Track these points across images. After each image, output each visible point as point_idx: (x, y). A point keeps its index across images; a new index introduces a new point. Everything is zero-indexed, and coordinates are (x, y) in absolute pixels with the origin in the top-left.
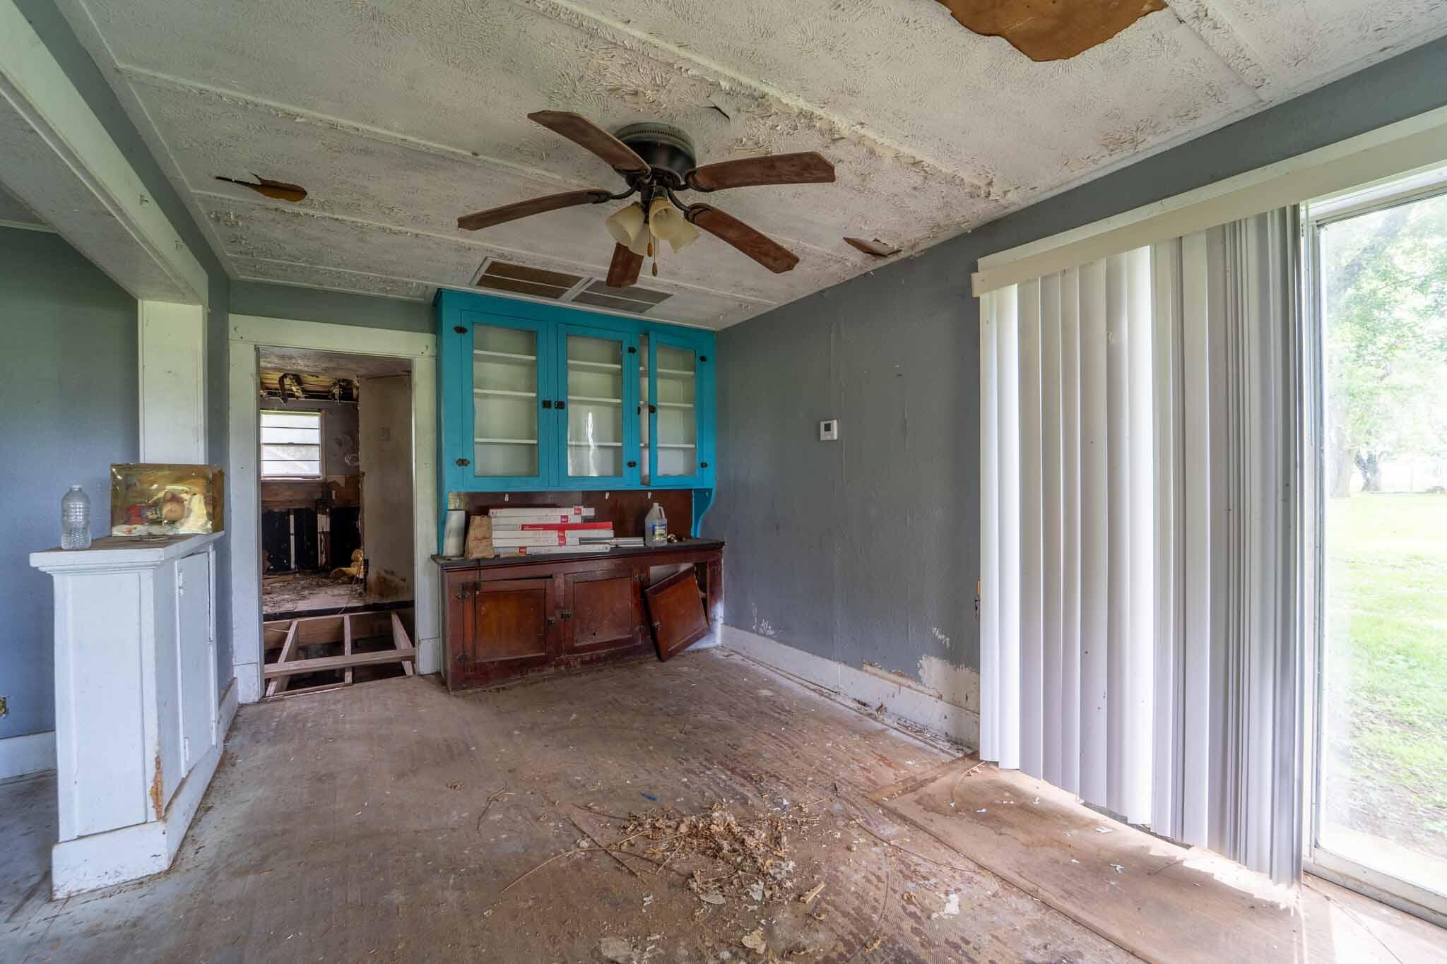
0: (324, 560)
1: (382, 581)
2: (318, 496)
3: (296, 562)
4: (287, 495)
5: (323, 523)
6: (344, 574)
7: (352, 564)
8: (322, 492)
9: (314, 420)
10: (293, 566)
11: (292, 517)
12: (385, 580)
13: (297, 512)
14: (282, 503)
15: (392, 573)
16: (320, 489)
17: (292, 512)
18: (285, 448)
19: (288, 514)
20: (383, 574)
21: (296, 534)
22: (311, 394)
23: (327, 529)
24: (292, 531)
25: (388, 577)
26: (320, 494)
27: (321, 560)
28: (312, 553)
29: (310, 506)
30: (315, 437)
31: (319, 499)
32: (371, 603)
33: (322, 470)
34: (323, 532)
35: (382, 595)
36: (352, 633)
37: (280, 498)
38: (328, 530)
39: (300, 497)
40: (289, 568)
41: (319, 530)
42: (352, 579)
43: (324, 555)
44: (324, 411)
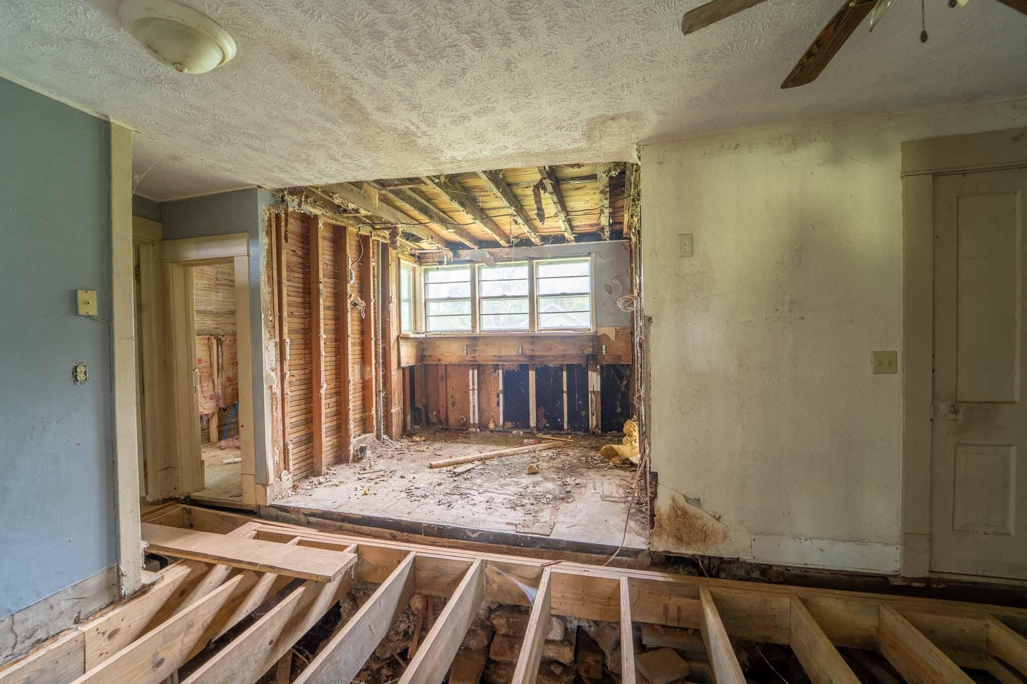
0: (595, 423)
1: (680, 514)
2: (589, 351)
3: (569, 422)
4: (559, 349)
5: (594, 381)
6: (616, 454)
7: (624, 439)
8: (593, 347)
9: (583, 267)
10: (566, 427)
11: (565, 373)
12: (685, 513)
13: (569, 367)
14: (556, 357)
15: (697, 502)
16: (590, 344)
17: (565, 368)
18: (559, 299)
19: (561, 369)
20: (682, 502)
21: (569, 392)
22: (581, 237)
23: (598, 388)
24: (565, 389)
25: (692, 509)
26: (591, 349)
27: (592, 424)
28: (584, 413)
29: (581, 362)
30: (585, 285)
31: (590, 355)
32: (661, 549)
33: (592, 322)
34: (594, 392)
35: (679, 540)
36: (633, 606)
37: (553, 353)
38: (599, 390)
39: (572, 351)
40: (562, 428)
41: (590, 389)
42: (626, 464)
43: (594, 418)
44: (594, 255)
